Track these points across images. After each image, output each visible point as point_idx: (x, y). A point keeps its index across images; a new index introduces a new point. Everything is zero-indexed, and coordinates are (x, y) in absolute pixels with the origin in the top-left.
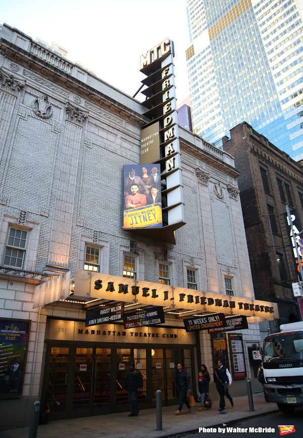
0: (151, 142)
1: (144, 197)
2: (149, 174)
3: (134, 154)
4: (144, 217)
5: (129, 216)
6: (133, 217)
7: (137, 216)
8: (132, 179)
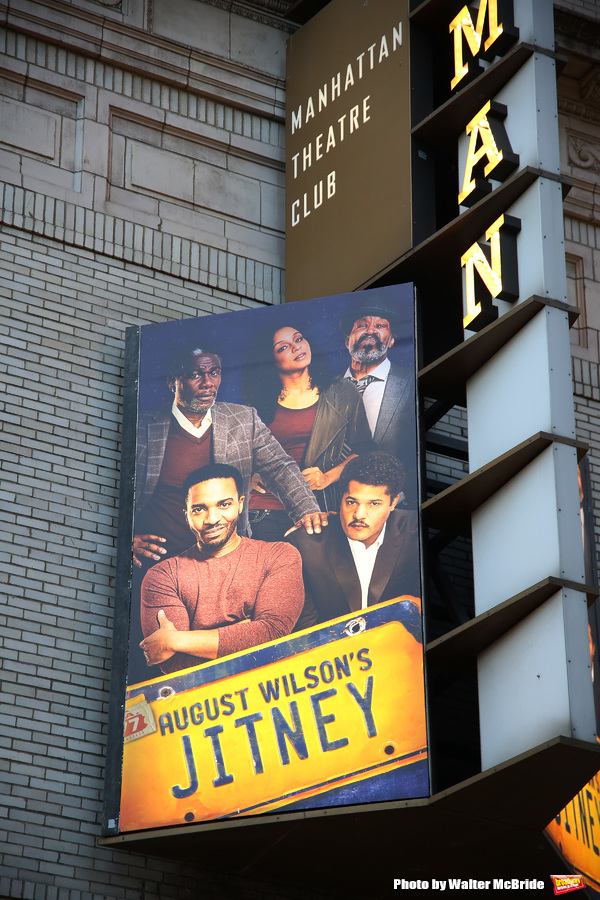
0: (356, 117)
1: (287, 560)
2: (326, 371)
3: (233, 230)
4: (281, 726)
5: (167, 725)
6: (197, 734)
7: (226, 722)
8: (198, 432)
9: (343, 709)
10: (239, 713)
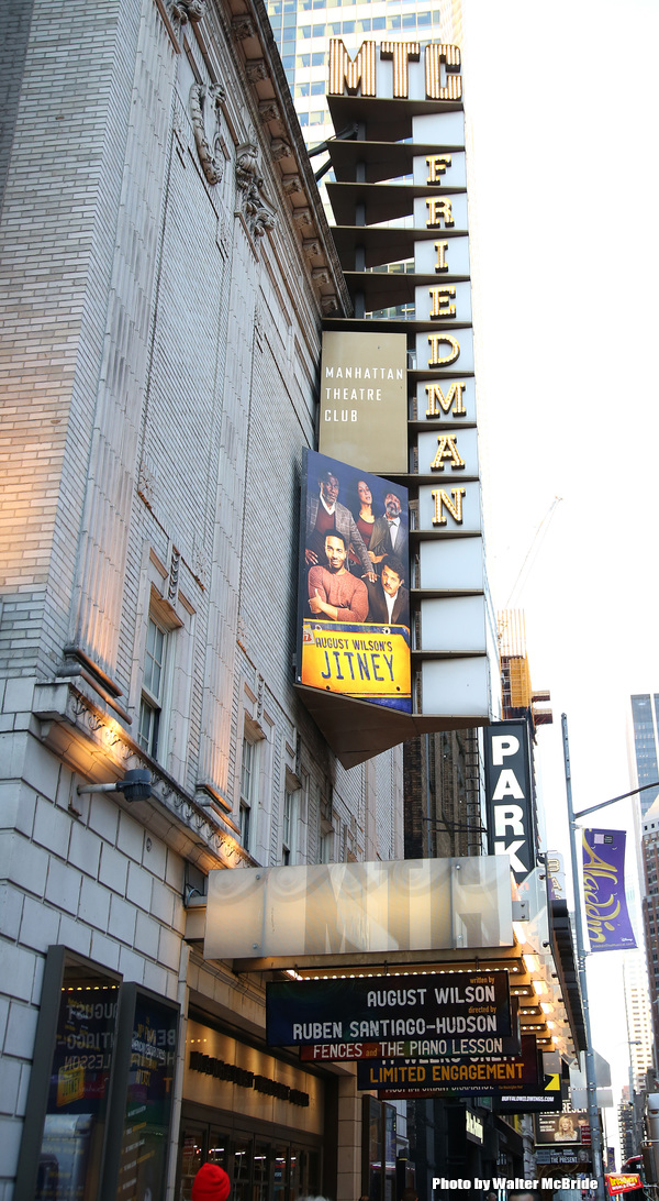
0: (371, 395)
1: (362, 589)
2: (378, 511)
4: (361, 663)
5: (319, 643)
6: (330, 651)
7: (341, 652)
8: (330, 512)
9: (382, 664)
10: (345, 650)
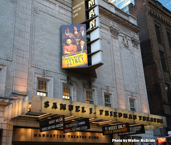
0: (79, 9)
1: (75, 47)
2: (78, 31)
3: (68, 17)
4: (75, 60)
5: (66, 59)
6: (68, 60)
7: (71, 60)
8: (67, 35)
9: (81, 59)
10: (72, 59)
